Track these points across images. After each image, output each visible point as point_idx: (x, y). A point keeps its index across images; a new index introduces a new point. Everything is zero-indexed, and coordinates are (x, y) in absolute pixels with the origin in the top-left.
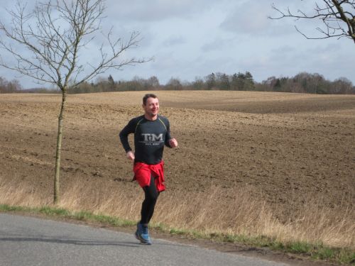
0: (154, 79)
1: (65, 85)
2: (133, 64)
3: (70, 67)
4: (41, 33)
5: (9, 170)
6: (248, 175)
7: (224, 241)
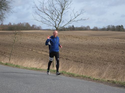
0: (88, 27)
1: (58, 27)
2: (82, 20)
3: (59, 21)
4: (50, 9)
5: (37, 57)
6: (121, 61)
7: (112, 83)
